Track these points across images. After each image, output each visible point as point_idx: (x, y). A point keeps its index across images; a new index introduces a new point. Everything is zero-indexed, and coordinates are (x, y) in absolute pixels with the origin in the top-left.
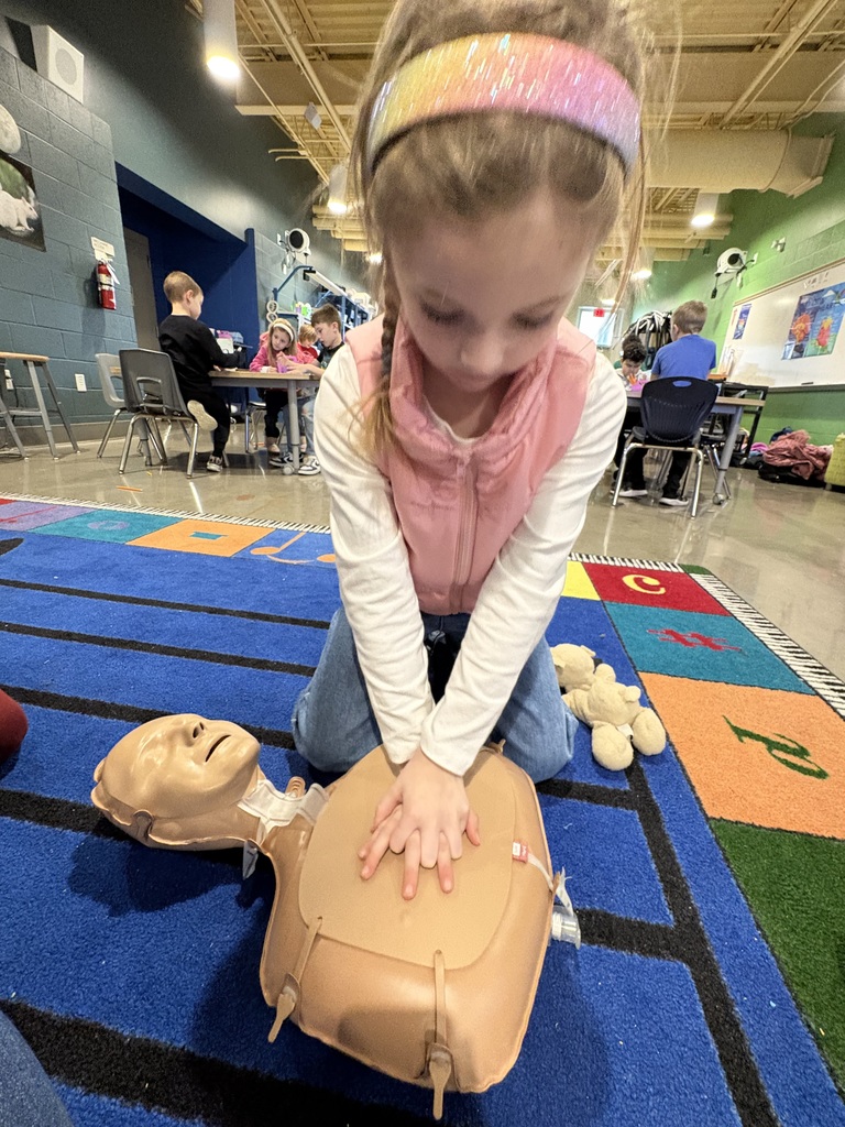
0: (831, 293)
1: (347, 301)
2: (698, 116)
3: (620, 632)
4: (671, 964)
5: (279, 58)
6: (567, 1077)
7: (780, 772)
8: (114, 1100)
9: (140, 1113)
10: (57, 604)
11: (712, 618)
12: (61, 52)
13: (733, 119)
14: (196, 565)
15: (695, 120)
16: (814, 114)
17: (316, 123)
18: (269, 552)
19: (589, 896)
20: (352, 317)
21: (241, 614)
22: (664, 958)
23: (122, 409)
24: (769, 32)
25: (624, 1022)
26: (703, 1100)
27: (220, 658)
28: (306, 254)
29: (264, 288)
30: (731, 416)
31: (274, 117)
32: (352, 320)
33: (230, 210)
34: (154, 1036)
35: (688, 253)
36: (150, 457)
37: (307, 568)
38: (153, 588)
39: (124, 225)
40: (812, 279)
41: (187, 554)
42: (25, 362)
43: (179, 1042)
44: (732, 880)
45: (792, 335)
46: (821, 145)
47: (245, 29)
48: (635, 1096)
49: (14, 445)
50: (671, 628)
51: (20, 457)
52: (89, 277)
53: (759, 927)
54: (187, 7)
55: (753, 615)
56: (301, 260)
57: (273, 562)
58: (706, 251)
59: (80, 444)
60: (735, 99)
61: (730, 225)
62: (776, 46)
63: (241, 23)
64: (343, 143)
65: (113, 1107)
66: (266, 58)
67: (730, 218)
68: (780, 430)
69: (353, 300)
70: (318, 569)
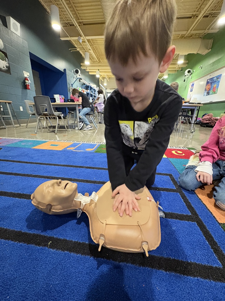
0: (215, 78)
1: (90, 87)
2: (178, 36)
3: (175, 166)
5: (71, 25)
10: (10, 165)
12: (14, 23)
13: (187, 36)
14: (51, 153)
15: (177, 37)
16: (208, 33)
17: (81, 41)
18: (72, 149)
20: (92, 91)
22: (223, 281)
23: (32, 115)
24: (196, 12)
28: (79, 75)
29: (69, 84)
30: (194, 109)
31: (70, 40)
32: (92, 92)
33: (60, 65)
35: (176, 71)
37: (83, 153)
38: (38, 160)
39: (32, 69)
40: (210, 75)
41: (49, 150)
42: (6, 103)
45: (206, 90)
46: (210, 41)
47: (62, 18)
49: (4, 125)
51: (5, 128)
52: (23, 81)
54: (47, 13)
56: (78, 77)
57: (73, 151)
58: (181, 70)
59: (21, 125)
60: (188, 30)
61: (188, 63)
62: (197, 16)
63: (61, 16)
64: (88, 46)
66: (68, 26)
67: (187, 62)
68: (205, 114)
69: (92, 87)
70: (86, 153)
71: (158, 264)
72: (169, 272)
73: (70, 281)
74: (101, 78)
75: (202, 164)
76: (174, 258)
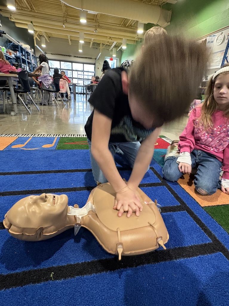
1: (21, 47)
4: (218, 254)
16: (167, 3)
18: (20, 146)
20: (24, 54)
22: (215, 252)
35: (135, 42)
37: (40, 151)
57: (24, 150)
69: (23, 47)
70: (44, 150)
71: (169, 256)
72: (178, 259)
73: (95, 303)
74: (36, 37)
75: (183, 155)
76: (178, 247)
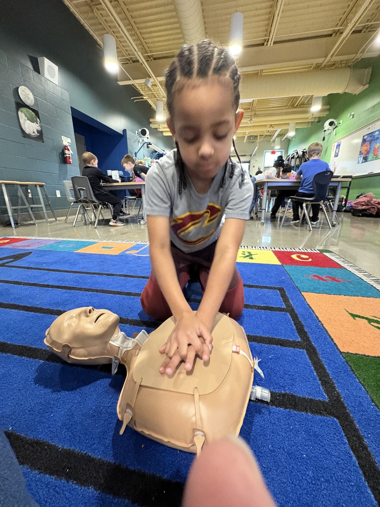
0: (377, 133)
2: (310, 66)
3: (291, 277)
4: (328, 418)
5: (134, 62)
6: (277, 472)
7: (376, 332)
8: (52, 477)
9: (64, 483)
10: (44, 275)
11: (335, 270)
12: (49, 66)
13: (325, 66)
14: (102, 258)
17: (150, 85)
18: (134, 253)
19: (284, 387)
21: (121, 275)
22: (324, 415)
23: (74, 202)
24: (339, 27)
25: (305, 445)
26: (351, 485)
27: (111, 292)
28: (148, 138)
29: (131, 152)
30: (336, 187)
31: (132, 84)
33: (117, 123)
34: (72, 448)
36: (85, 221)
38: (84, 267)
39: (75, 131)
40: (368, 128)
42: (36, 185)
43: (84, 451)
44: (356, 379)
45: (361, 153)
46: (366, 72)
47: (120, 52)
48: (314, 482)
49: (32, 220)
50: (316, 274)
51: (34, 224)
52: (61, 151)
53: (373, 401)
54: (98, 46)
55: (355, 268)
56: (146, 140)
58: (318, 122)
59: (58, 219)
60: (326, 56)
61: (329, 110)
62: (342, 33)
63: (119, 50)
64: (161, 92)
65: (51, 480)
66: (129, 63)
67: (328, 107)
68: (360, 194)
